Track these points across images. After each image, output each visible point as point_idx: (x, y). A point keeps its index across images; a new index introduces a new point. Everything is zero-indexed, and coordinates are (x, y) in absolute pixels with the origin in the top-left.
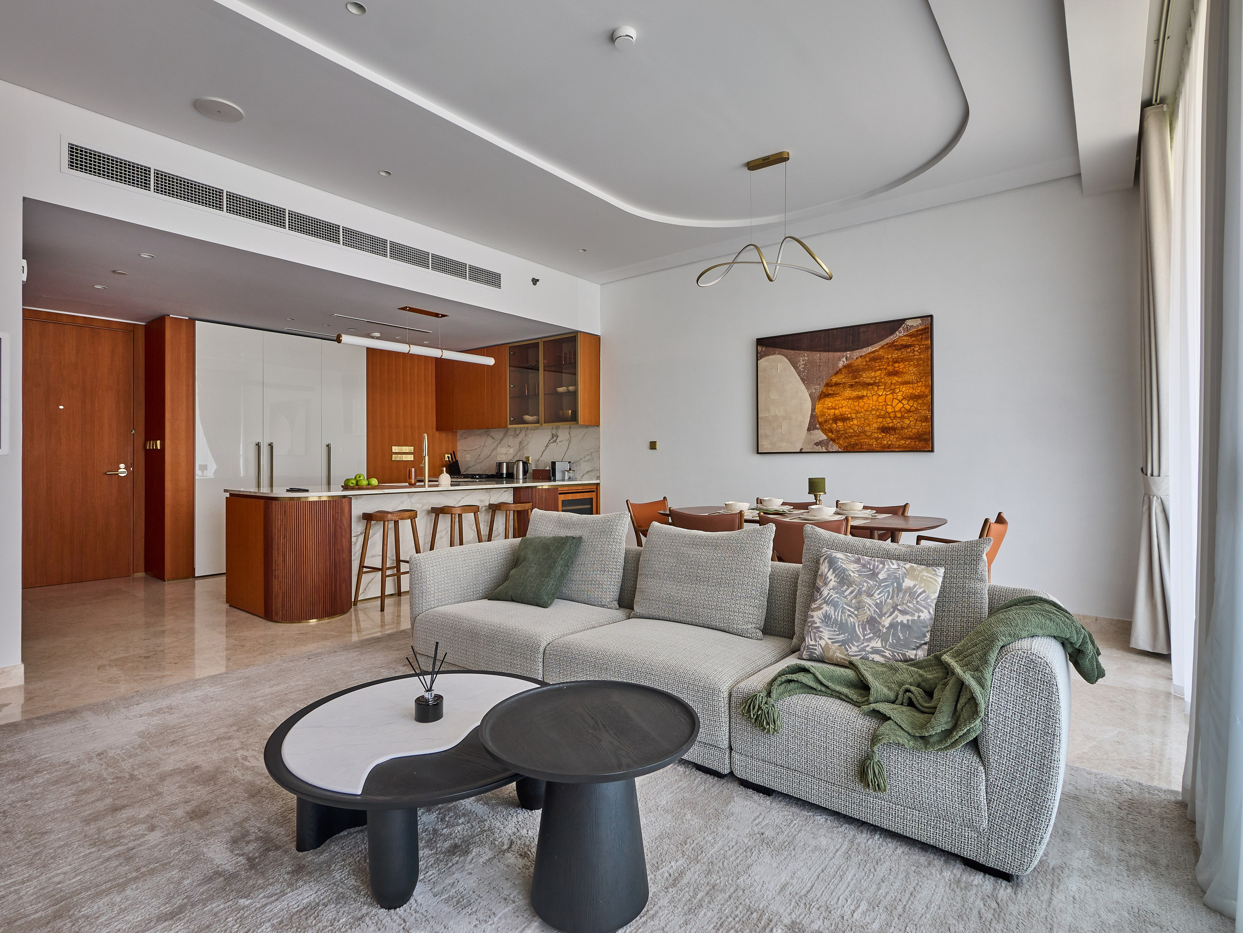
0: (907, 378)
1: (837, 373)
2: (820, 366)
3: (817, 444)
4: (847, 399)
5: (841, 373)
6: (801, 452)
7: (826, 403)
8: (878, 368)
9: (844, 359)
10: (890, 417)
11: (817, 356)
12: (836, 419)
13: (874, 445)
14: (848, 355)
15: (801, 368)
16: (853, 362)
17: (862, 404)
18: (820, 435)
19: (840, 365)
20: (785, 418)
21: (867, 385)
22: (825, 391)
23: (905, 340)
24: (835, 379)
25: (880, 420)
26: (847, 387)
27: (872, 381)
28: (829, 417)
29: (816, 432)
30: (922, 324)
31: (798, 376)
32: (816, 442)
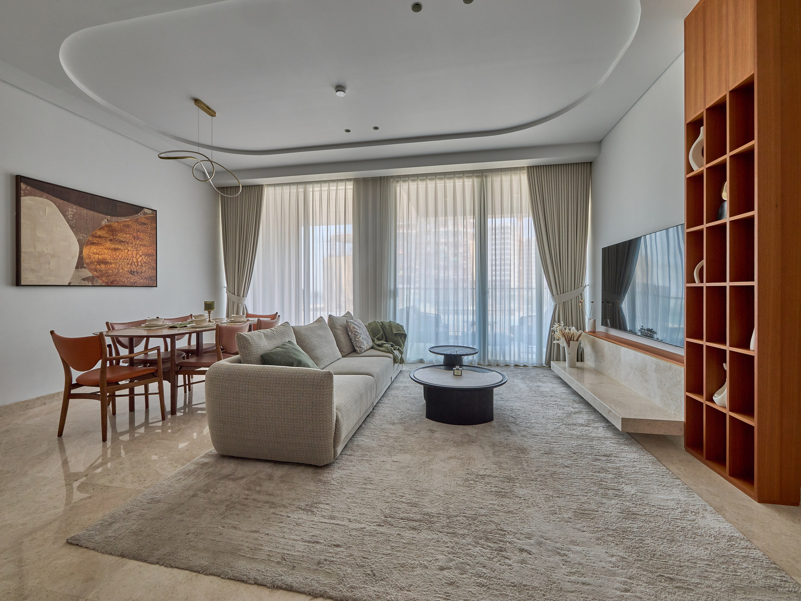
0: (145, 242)
1: (100, 229)
2: (87, 220)
3: (84, 279)
4: (108, 249)
5: (104, 230)
6: (69, 285)
7: (92, 249)
8: (128, 232)
9: (106, 220)
10: (135, 265)
11: (84, 211)
12: (100, 262)
13: (126, 282)
14: (109, 218)
15: (70, 217)
16: (112, 224)
17: (118, 254)
18: (87, 273)
19: (103, 223)
20: (53, 256)
21: (121, 242)
22: (91, 240)
23: (144, 220)
24: (99, 233)
25: (129, 266)
26: (107, 240)
27: (124, 240)
28: (94, 260)
29: (83, 270)
30: (152, 214)
31: (66, 223)
32: (83, 277)
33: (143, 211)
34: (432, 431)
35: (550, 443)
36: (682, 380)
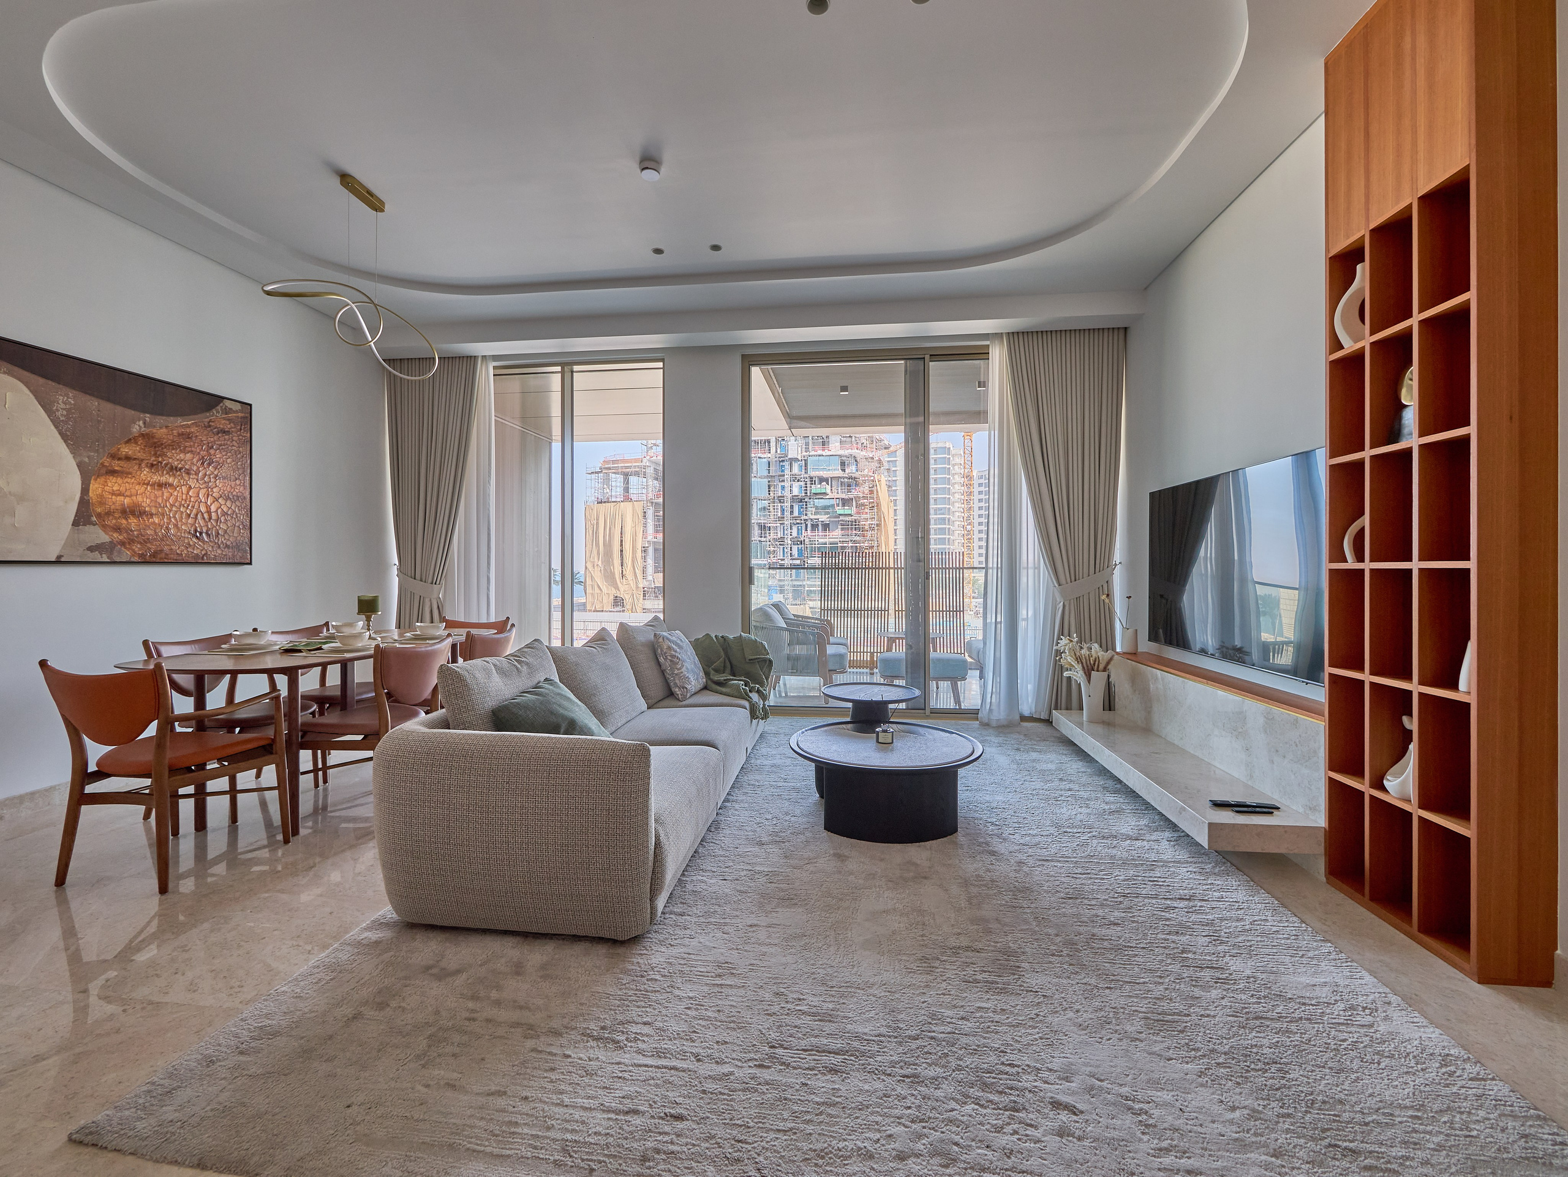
0: (225, 471)
1: (129, 441)
2: (99, 422)
3: (91, 549)
4: (144, 484)
5: (136, 443)
6: (58, 562)
7: (109, 484)
8: (189, 449)
9: (141, 423)
10: (204, 519)
11: (93, 404)
12: (126, 512)
13: (184, 555)
14: (147, 419)
15: (61, 414)
16: (155, 431)
17: (166, 495)
18: (97, 535)
19: (135, 430)
20: (21, 499)
21: (173, 470)
22: (107, 464)
23: (223, 424)
24: (126, 450)
25: (190, 521)
26: (143, 465)
27: (180, 466)
28: (113, 507)
29: (89, 528)
30: (241, 411)
31: (53, 427)
32: (89, 545)
33: (221, 404)
34: (840, 857)
35: (1075, 876)
36: (1319, 748)
